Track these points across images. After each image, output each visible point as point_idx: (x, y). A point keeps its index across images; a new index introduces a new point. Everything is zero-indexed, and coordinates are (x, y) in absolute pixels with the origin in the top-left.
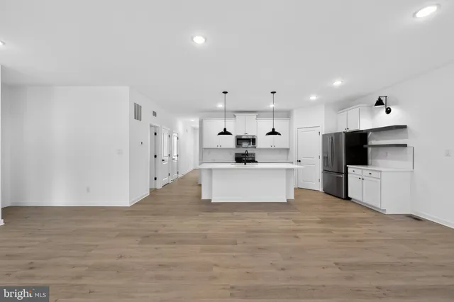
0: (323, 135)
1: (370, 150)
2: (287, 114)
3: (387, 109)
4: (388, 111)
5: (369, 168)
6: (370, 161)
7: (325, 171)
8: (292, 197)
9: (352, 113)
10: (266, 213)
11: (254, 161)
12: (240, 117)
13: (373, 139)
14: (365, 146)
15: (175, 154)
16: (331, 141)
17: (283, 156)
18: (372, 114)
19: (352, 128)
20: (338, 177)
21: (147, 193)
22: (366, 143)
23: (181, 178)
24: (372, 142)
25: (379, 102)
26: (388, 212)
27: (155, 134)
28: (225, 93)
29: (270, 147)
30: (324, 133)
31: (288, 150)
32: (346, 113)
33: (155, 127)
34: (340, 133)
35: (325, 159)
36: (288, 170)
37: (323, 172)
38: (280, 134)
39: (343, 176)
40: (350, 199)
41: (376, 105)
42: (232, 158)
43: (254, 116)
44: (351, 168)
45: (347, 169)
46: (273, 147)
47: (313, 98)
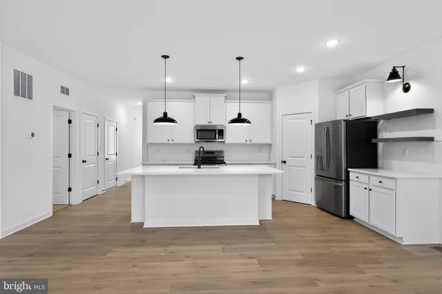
0: (316, 125)
1: (380, 145)
2: (268, 95)
3: (404, 85)
4: (406, 89)
5: (379, 172)
6: (380, 162)
7: (319, 177)
8: (268, 216)
9: (357, 92)
10: (220, 247)
11: (222, 162)
12: (201, 98)
13: (386, 130)
14: (373, 141)
15: (112, 151)
16: (326, 131)
17: (263, 155)
18: (384, 94)
19: (356, 114)
20: (335, 186)
21: (48, 212)
22: (376, 136)
23: (123, 187)
24: (383, 134)
25: (394, 75)
26: (405, 243)
27: (70, 122)
28: (165, 57)
29: (244, 141)
30: (317, 122)
31: (270, 145)
32: (347, 92)
33: (69, 112)
34: (339, 121)
35: (319, 159)
36: (261, 176)
37: (315, 179)
38: (249, 122)
39: (343, 184)
40: (352, 218)
41: (389, 79)
42: (191, 158)
43: (221, 97)
44: (354, 173)
45: (348, 173)
46: (248, 142)
47: (300, 69)
